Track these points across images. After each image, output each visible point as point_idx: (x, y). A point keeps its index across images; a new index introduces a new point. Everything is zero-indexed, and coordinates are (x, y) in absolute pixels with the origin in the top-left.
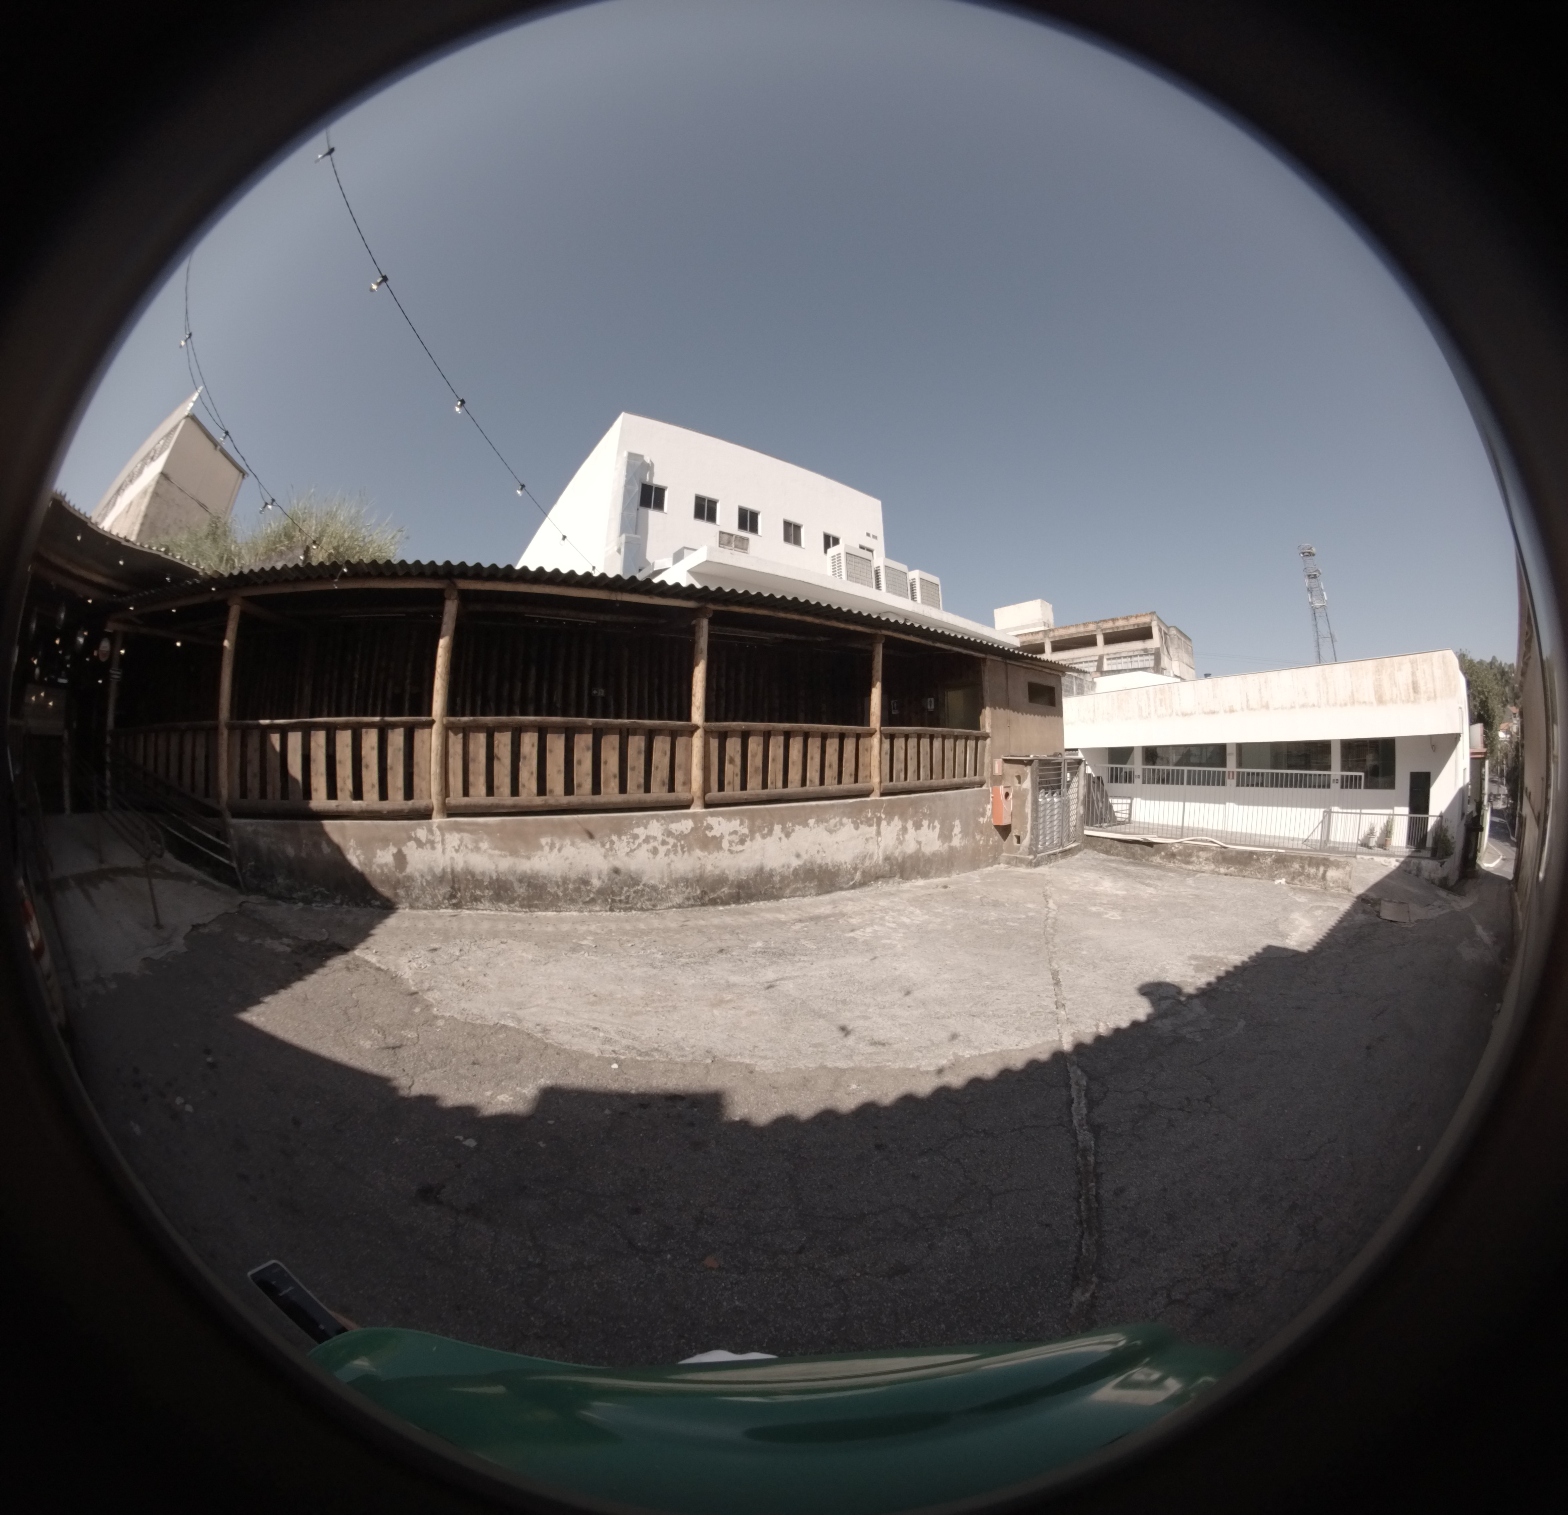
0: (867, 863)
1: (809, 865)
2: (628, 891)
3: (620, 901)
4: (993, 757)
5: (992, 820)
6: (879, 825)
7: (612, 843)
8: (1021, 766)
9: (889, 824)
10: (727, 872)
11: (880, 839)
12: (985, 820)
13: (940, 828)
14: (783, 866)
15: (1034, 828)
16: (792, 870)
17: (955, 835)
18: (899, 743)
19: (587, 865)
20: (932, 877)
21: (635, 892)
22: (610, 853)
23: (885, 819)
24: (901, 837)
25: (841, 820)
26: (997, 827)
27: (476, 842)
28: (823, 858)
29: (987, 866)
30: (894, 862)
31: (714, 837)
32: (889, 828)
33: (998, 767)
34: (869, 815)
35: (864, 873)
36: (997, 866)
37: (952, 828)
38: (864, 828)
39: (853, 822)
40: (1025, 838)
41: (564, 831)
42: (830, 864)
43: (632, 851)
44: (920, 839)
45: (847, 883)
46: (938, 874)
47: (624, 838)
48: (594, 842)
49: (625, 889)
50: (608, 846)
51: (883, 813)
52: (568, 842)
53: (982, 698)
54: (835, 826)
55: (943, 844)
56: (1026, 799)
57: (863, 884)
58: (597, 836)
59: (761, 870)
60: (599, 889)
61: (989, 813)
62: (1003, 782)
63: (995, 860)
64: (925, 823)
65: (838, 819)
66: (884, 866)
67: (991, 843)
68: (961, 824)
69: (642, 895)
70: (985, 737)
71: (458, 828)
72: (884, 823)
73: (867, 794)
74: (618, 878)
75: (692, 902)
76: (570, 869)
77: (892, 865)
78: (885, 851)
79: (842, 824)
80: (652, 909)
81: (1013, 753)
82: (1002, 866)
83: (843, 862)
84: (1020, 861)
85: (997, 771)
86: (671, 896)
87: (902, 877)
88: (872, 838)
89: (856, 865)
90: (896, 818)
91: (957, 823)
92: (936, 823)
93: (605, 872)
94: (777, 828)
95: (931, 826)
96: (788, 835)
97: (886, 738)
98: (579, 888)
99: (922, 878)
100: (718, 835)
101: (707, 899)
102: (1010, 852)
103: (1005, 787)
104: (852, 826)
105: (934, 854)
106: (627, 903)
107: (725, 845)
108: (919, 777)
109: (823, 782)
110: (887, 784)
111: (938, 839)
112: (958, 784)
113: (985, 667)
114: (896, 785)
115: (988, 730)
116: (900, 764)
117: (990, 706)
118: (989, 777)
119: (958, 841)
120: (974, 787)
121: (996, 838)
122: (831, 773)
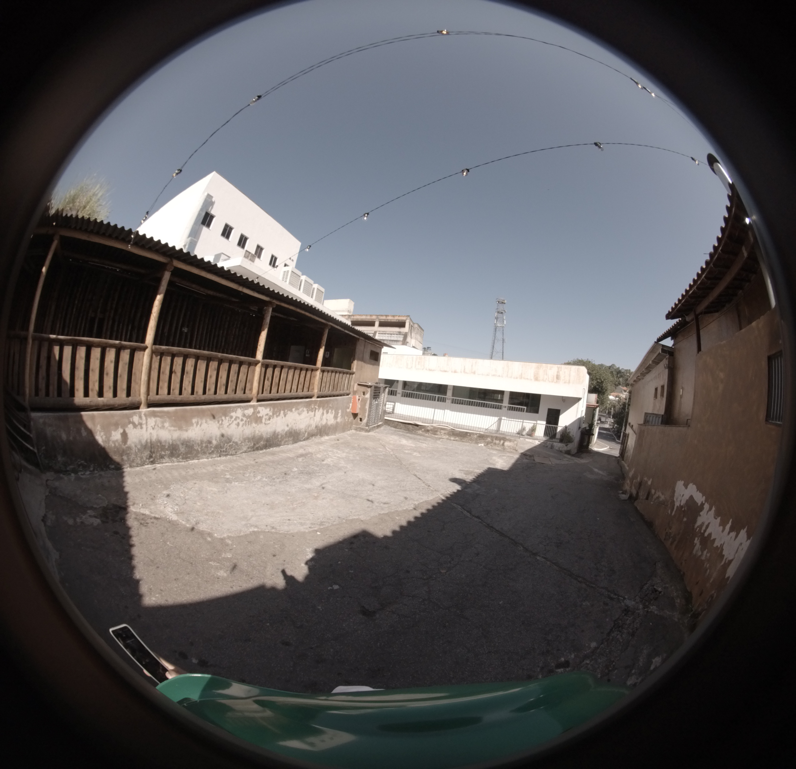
0: (310, 429)
1: (291, 430)
2: (227, 446)
3: (223, 451)
4: (355, 383)
5: (352, 410)
6: (315, 411)
7: (222, 420)
8: (366, 388)
9: (318, 411)
10: (263, 434)
11: (315, 418)
12: (349, 410)
13: (334, 413)
14: (282, 431)
15: (369, 415)
16: (285, 432)
17: (339, 416)
18: (325, 375)
19: (211, 433)
20: (330, 435)
21: (229, 446)
22: (221, 426)
23: (317, 409)
24: (322, 417)
25: (303, 409)
26: (353, 414)
27: (163, 423)
28: (296, 427)
29: (348, 431)
32: (318, 413)
33: (356, 387)
34: (312, 407)
35: (308, 434)
36: (351, 431)
37: (338, 413)
38: (310, 413)
39: (307, 410)
40: (364, 419)
41: (202, 414)
42: (298, 429)
43: (230, 425)
45: (303, 438)
47: (227, 418)
48: (215, 420)
49: (226, 444)
50: (220, 422)
51: (317, 406)
52: (204, 421)
53: (354, 356)
54: (301, 412)
55: (335, 421)
56: (367, 402)
57: (308, 438)
58: (216, 417)
59: (275, 432)
60: (216, 445)
61: (350, 407)
62: (357, 394)
63: (350, 429)
64: (330, 411)
69: (232, 447)
70: (353, 373)
71: (154, 415)
73: (311, 397)
74: (223, 439)
75: (250, 450)
76: (204, 435)
77: (317, 430)
78: (316, 423)
79: (303, 411)
80: (235, 454)
81: (361, 381)
82: (353, 431)
83: (302, 428)
84: (361, 429)
85: (355, 389)
86: (243, 447)
89: (306, 430)
90: (321, 408)
91: (340, 411)
92: (334, 411)
93: (218, 436)
95: (332, 413)
96: (285, 416)
97: (322, 372)
98: (207, 446)
99: (327, 436)
100: (261, 416)
101: (255, 447)
102: (357, 425)
103: (359, 396)
104: (306, 412)
105: (331, 425)
106: (226, 452)
107: (263, 420)
108: (329, 390)
109: (297, 391)
110: (319, 393)
111: (333, 418)
112: (342, 394)
113: (358, 343)
114: (322, 393)
115: (354, 370)
116: (324, 384)
117: (357, 360)
118: (352, 391)
119: (340, 419)
120: (347, 395)
121: (351, 419)
122: (301, 386)
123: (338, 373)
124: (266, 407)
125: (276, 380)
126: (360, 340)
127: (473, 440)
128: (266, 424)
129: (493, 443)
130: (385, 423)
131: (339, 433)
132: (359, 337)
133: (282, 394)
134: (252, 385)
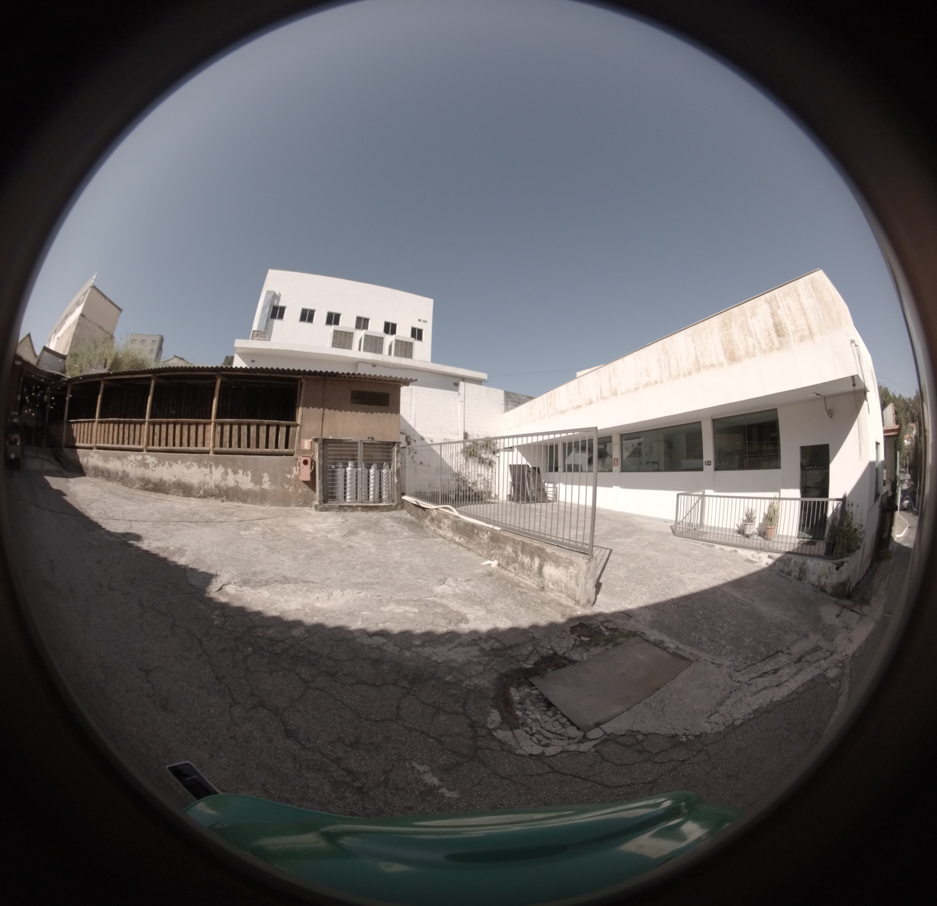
0: (206, 487)
1: (179, 482)
3: (124, 482)
4: (302, 438)
5: (300, 478)
7: (123, 461)
9: (216, 468)
10: (151, 478)
12: (293, 476)
14: (169, 480)
15: (320, 485)
16: (172, 482)
17: (265, 482)
18: (227, 428)
19: (118, 468)
20: (249, 503)
21: (128, 480)
22: (123, 465)
23: (214, 466)
24: (224, 476)
25: (192, 463)
28: (185, 480)
29: (297, 506)
30: (221, 489)
31: (147, 463)
32: (217, 470)
34: (206, 462)
35: (204, 491)
36: (306, 508)
37: (262, 477)
38: (203, 469)
39: (197, 465)
42: (188, 483)
43: (127, 465)
44: (237, 480)
46: (254, 502)
47: (126, 460)
48: (120, 460)
49: (126, 478)
55: (256, 485)
57: (204, 497)
58: (120, 458)
59: (161, 480)
60: (121, 477)
61: (294, 473)
64: (241, 472)
65: (190, 462)
66: (216, 490)
67: (300, 492)
68: (269, 476)
69: (130, 482)
70: (295, 426)
72: (213, 468)
73: (208, 452)
74: (125, 474)
75: (142, 488)
78: (215, 483)
79: (192, 465)
83: (194, 483)
85: (306, 447)
86: (136, 484)
87: (227, 498)
88: (207, 474)
90: (221, 466)
91: (266, 474)
92: (249, 473)
93: (122, 471)
94: (167, 463)
95: (245, 474)
96: (170, 466)
98: (117, 476)
99: (241, 502)
100: (149, 463)
101: (145, 487)
103: (306, 457)
104: (197, 467)
105: (249, 490)
106: (126, 483)
107: (150, 467)
108: (239, 446)
109: (189, 445)
110: (218, 448)
111: (251, 482)
112: (268, 452)
113: (301, 383)
114: (223, 449)
115: (299, 421)
116: (226, 439)
117: (303, 407)
118: (297, 450)
119: (268, 486)
120: (282, 455)
121: (305, 490)
122: (192, 441)
123: (253, 425)
124: (152, 456)
125: (164, 435)
126: (303, 380)
127: (484, 547)
128: (152, 470)
129: (517, 562)
130: (403, 504)
131: (272, 505)
132: (299, 377)
133: (170, 447)
134: (143, 439)
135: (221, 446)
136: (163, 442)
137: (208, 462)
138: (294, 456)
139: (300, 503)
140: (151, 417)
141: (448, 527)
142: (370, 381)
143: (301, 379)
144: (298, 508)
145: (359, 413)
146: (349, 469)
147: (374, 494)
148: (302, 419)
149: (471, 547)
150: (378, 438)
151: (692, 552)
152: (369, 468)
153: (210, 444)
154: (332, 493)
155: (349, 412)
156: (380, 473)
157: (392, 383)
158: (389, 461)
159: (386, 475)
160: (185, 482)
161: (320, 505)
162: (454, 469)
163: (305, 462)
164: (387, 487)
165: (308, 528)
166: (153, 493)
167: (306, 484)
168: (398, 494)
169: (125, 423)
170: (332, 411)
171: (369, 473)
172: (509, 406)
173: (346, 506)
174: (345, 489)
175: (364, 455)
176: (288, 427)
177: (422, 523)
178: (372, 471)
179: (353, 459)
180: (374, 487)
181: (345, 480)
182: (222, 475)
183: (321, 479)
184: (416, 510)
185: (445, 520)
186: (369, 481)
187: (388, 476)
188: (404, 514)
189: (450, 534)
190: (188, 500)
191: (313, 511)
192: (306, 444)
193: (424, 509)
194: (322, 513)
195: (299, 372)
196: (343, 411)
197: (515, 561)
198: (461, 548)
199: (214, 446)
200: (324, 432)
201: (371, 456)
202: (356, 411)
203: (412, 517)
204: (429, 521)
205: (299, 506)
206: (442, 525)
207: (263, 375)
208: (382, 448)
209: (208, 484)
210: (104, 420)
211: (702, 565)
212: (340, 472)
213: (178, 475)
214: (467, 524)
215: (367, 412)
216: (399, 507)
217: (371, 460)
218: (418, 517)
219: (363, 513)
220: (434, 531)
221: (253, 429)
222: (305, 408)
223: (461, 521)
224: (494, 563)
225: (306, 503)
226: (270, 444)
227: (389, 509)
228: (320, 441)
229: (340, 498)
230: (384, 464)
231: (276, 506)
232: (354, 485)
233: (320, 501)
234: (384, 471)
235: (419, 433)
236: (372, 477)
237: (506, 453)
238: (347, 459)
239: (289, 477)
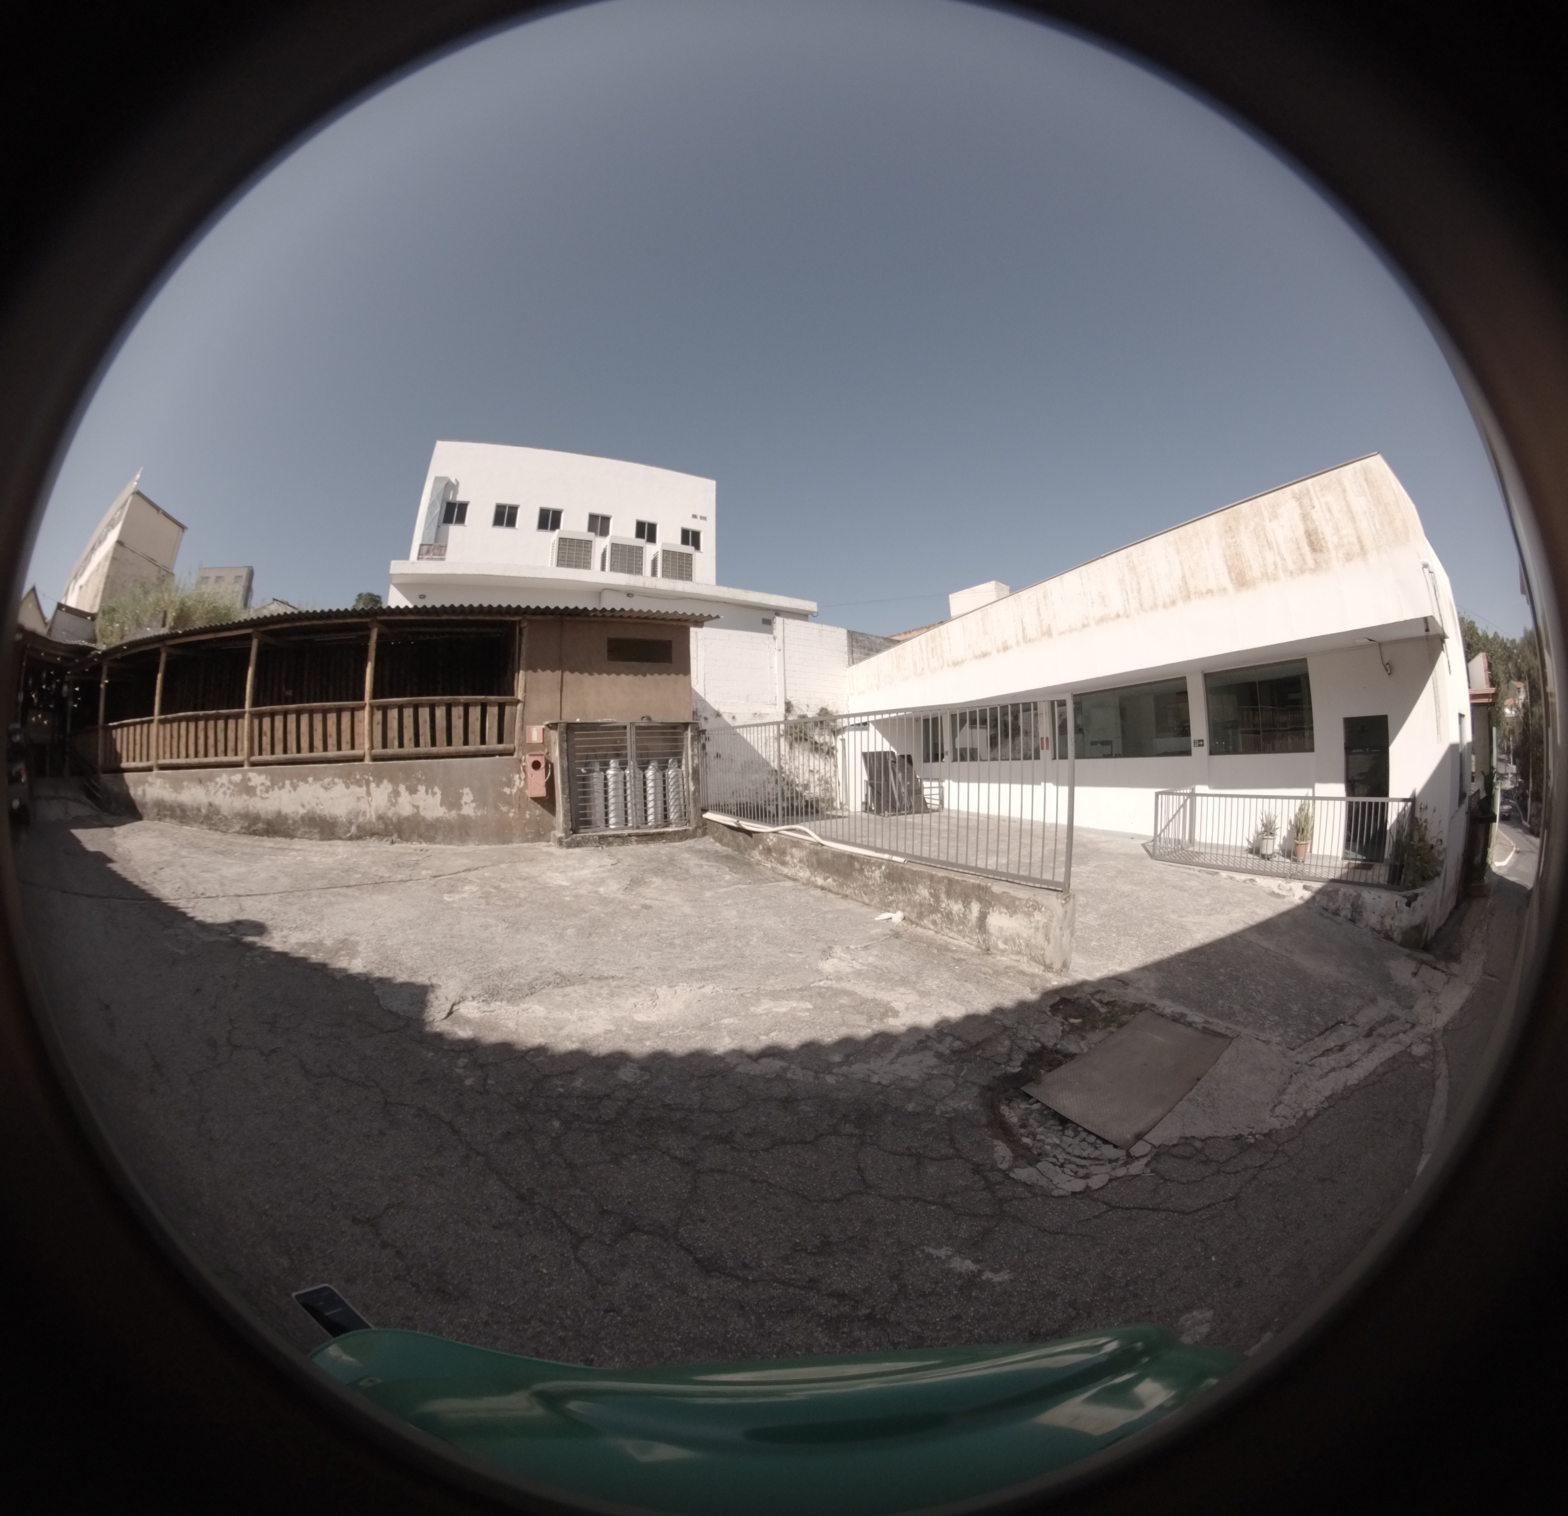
0: (361, 819)
1: (311, 815)
3: (213, 824)
4: (527, 723)
6: (368, 785)
7: (208, 787)
9: (378, 786)
10: (260, 812)
11: (370, 799)
12: (514, 791)
13: (441, 795)
14: (293, 813)
16: (299, 816)
17: (466, 803)
18: (393, 714)
19: (200, 800)
20: (439, 843)
21: (219, 820)
22: (208, 793)
23: (373, 781)
24: (393, 799)
26: (535, 799)
28: (321, 810)
30: (389, 822)
31: (252, 786)
32: (379, 790)
33: (537, 734)
34: (358, 777)
35: (359, 827)
36: (541, 843)
37: (461, 796)
38: (354, 789)
39: (344, 782)
42: (328, 815)
43: (215, 793)
44: (416, 804)
45: (345, 833)
46: (447, 840)
47: (213, 784)
48: (202, 786)
49: (215, 817)
50: (206, 788)
51: (371, 776)
54: (329, 784)
55: (450, 810)
57: (358, 837)
58: (203, 782)
59: (279, 814)
60: (205, 815)
61: (516, 784)
63: (539, 837)
64: (422, 789)
65: (330, 779)
66: (378, 825)
67: (528, 816)
68: (473, 793)
69: (222, 822)
70: (518, 702)
72: (373, 785)
73: (361, 759)
74: (211, 810)
77: (386, 824)
78: (376, 811)
79: (335, 783)
80: (226, 832)
83: (339, 815)
85: (535, 738)
86: (234, 825)
87: (400, 837)
88: (363, 797)
89: (351, 819)
90: (385, 781)
91: (466, 790)
92: (436, 789)
93: (206, 805)
94: (288, 783)
95: (430, 792)
96: (295, 788)
97: (378, 710)
98: (198, 814)
99: (426, 842)
100: (254, 785)
101: (251, 830)
103: (534, 756)
104: (343, 785)
105: (438, 820)
106: (216, 826)
107: (258, 792)
108: (417, 744)
109: (325, 749)
110: (379, 751)
111: (441, 805)
112: (469, 752)
113: (521, 630)
114: (389, 751)
115: (520, 695)
116: (393, 733)
117: (526, 670)
118: (520, 745)
119: (472, 810)
120: (493, 755)
121: (537, 812)
122: (332, 741)
123: (439, 706)
124: (260, 773)
125: (279, 734)
126: (524, 624)
127: (873, 891)
128: (262, 798)
129: (939, 911)
130: (705, 828)
131: (481, 842)
132: (517, 618)
133: (292, 755)
134: (243, 743)
135: (385, 746)
136: (279, 747)
137: (362, 776)
138: (515, 756)
139: (530, 836)
140: (255, 703)
141: (801, 861)
142: (637, 620)
143: (520, 622)
144: (525, 845)
145: (623, 676)
146: (610, 772)
147: (655, 813)
148: (525, 691)
149: (848, 893)
150: (658, 718)
151: (1187, 883)
152: (644, 768)
153: (364, 744)
154: (585, 815)
155: (605, 675)
156: (664, 776)
157: (674, 623)
158: (677, 754)
159: (674, 780)
160: (323, 813)
161: (566, 838)
162: (772, 764)
163: (536, 765)
164: (676, 799)
165: (558, 880)
166: (265, 838)
167: (539, 803)
168: (697, 811)
169: (207, 719)
170: (577, 674)
171: (644, 777)
172: (855, 655)
173: (610, 836)
174: (606, 807)
175: (638, 748)
176: (502, 707)
177: (747, 856)
178: (650, 773)
179: (617, 756)
180: (655, 800)
181: (606, 792)
182: (389, 797)
183: (567, 792)
184: (734, 836)
185: (794, 850)
186: (645, 791)
187: (678, 781)
188: (708, 843)
189: (804, 874)
190: (330, 846)
191: (554, 849)
192: (535, 734)
193: (749, 833)
194: (571, 850)
195: (518, 611)
196: (596, 675)
197: (934, 910)
198: (830, 896)
199: (372, 747)
200: (565, 711)
201: (647, 748)
202: (618, 674)
203: (725, 848)
204: (761, 853)
205: (527, 841)
206: (788, 858)
207: (454, 618)
208: (664, 734)
209: (364, 814)
210: (170, 716)
211: (1208, 902)
212: (596, 778)
213: (309, 803)
214: (839, 855)
215: (636, 674)
216: (700, 831)
217: (647, 755)
218: (738, 848)
219: (640, 846)
220: (773, 869)
221: (440, 712)
222: (530, 672)
223: (827, 851)
224: (897, 917)
225: (540, 834)
226: (471, 737)
227: (682, 836)
228: (561, 728)
229: (599, 823)
230: (670, 761)
231: (486, 844)
232: (621, 799)
233: (565, 831)
234: (670, 773)
235: (713, 706)
236: (650, 784)
237: (858, 733)
238: (606, 756)
239: (508, 793)
